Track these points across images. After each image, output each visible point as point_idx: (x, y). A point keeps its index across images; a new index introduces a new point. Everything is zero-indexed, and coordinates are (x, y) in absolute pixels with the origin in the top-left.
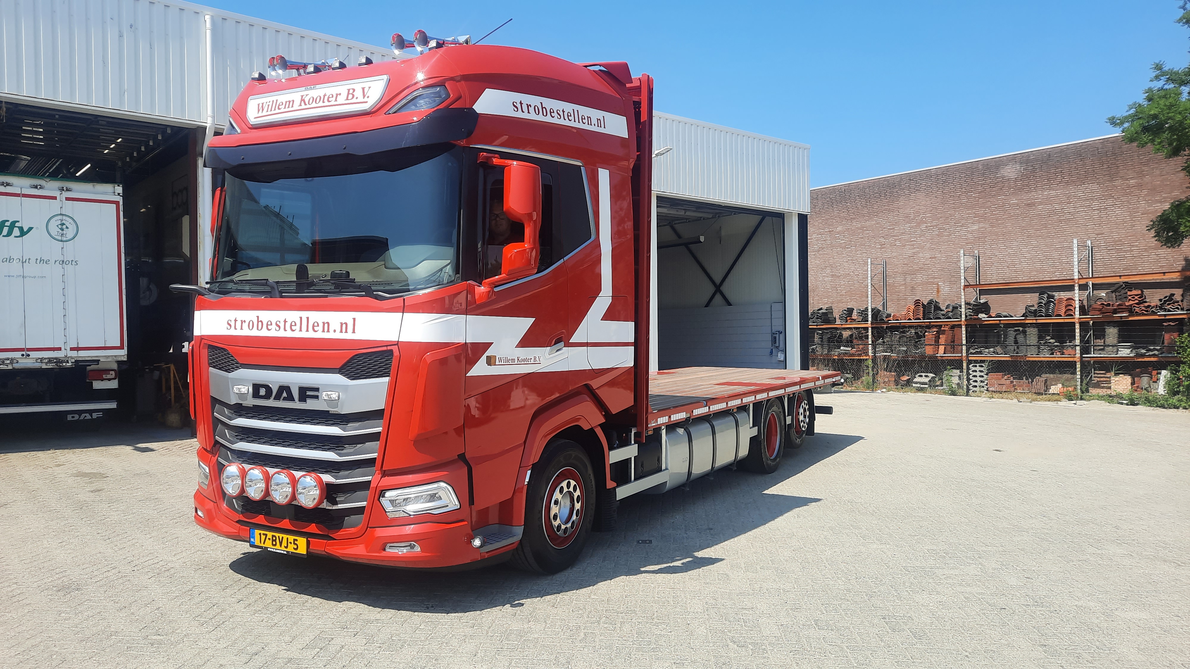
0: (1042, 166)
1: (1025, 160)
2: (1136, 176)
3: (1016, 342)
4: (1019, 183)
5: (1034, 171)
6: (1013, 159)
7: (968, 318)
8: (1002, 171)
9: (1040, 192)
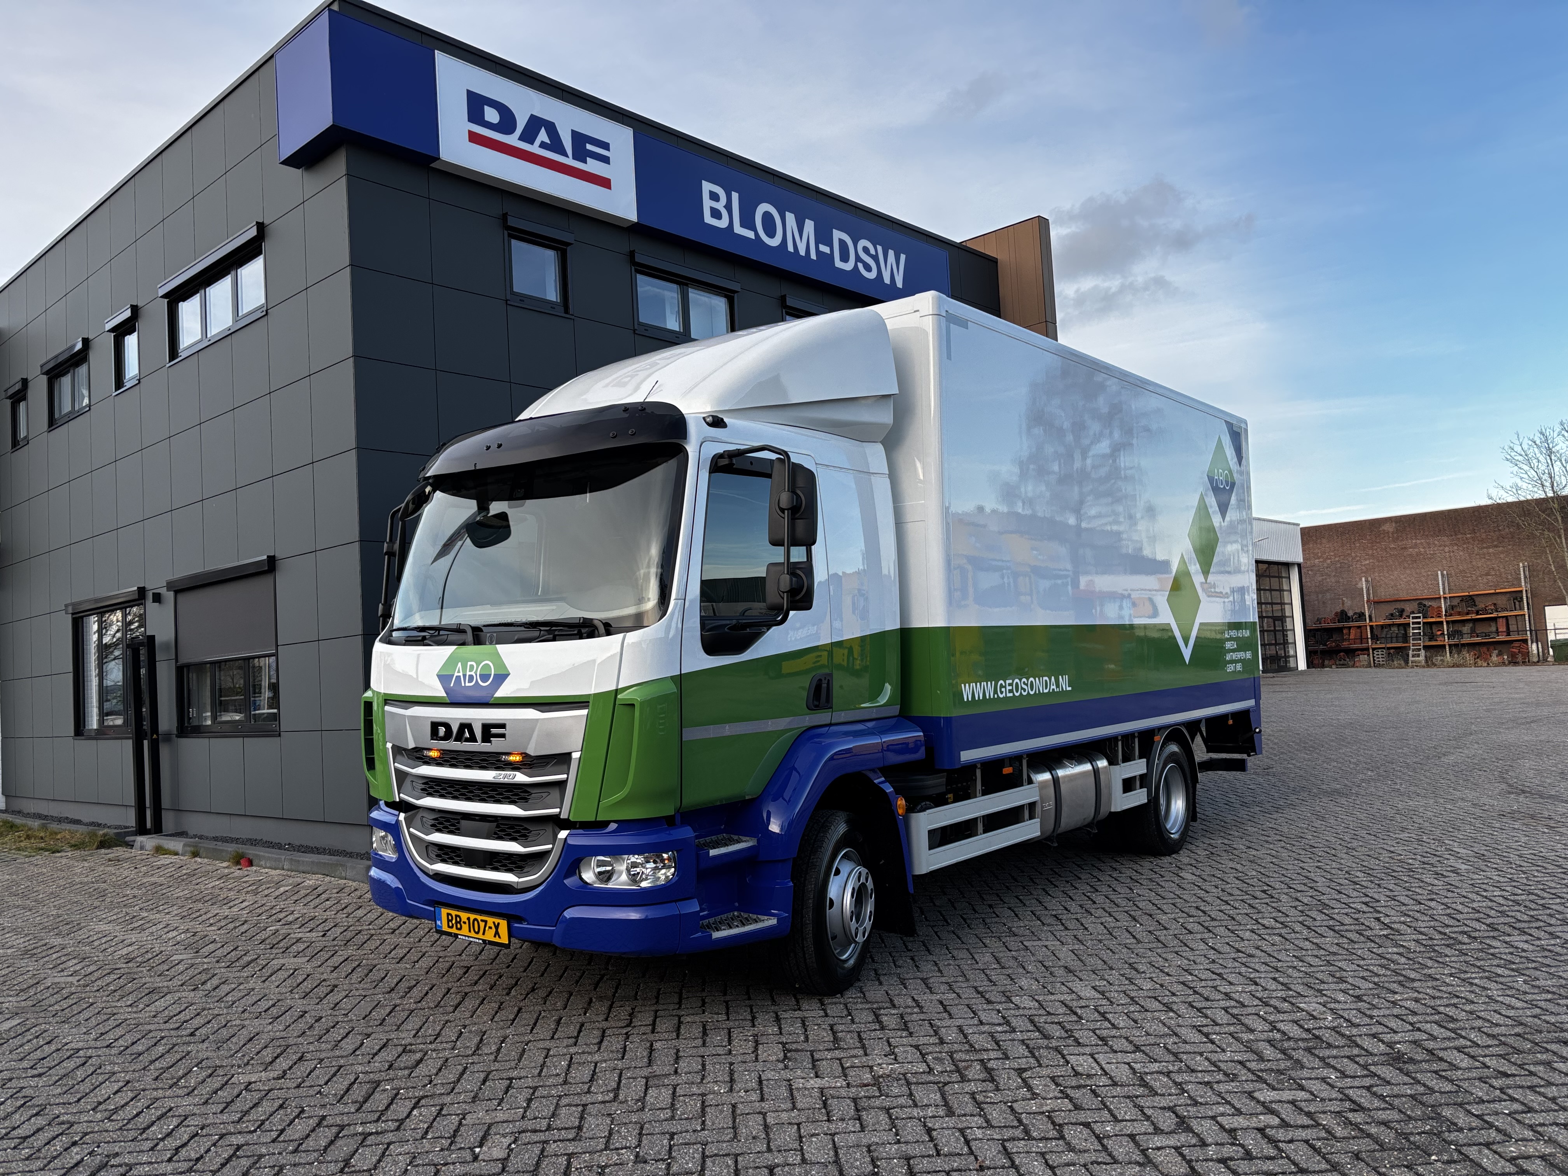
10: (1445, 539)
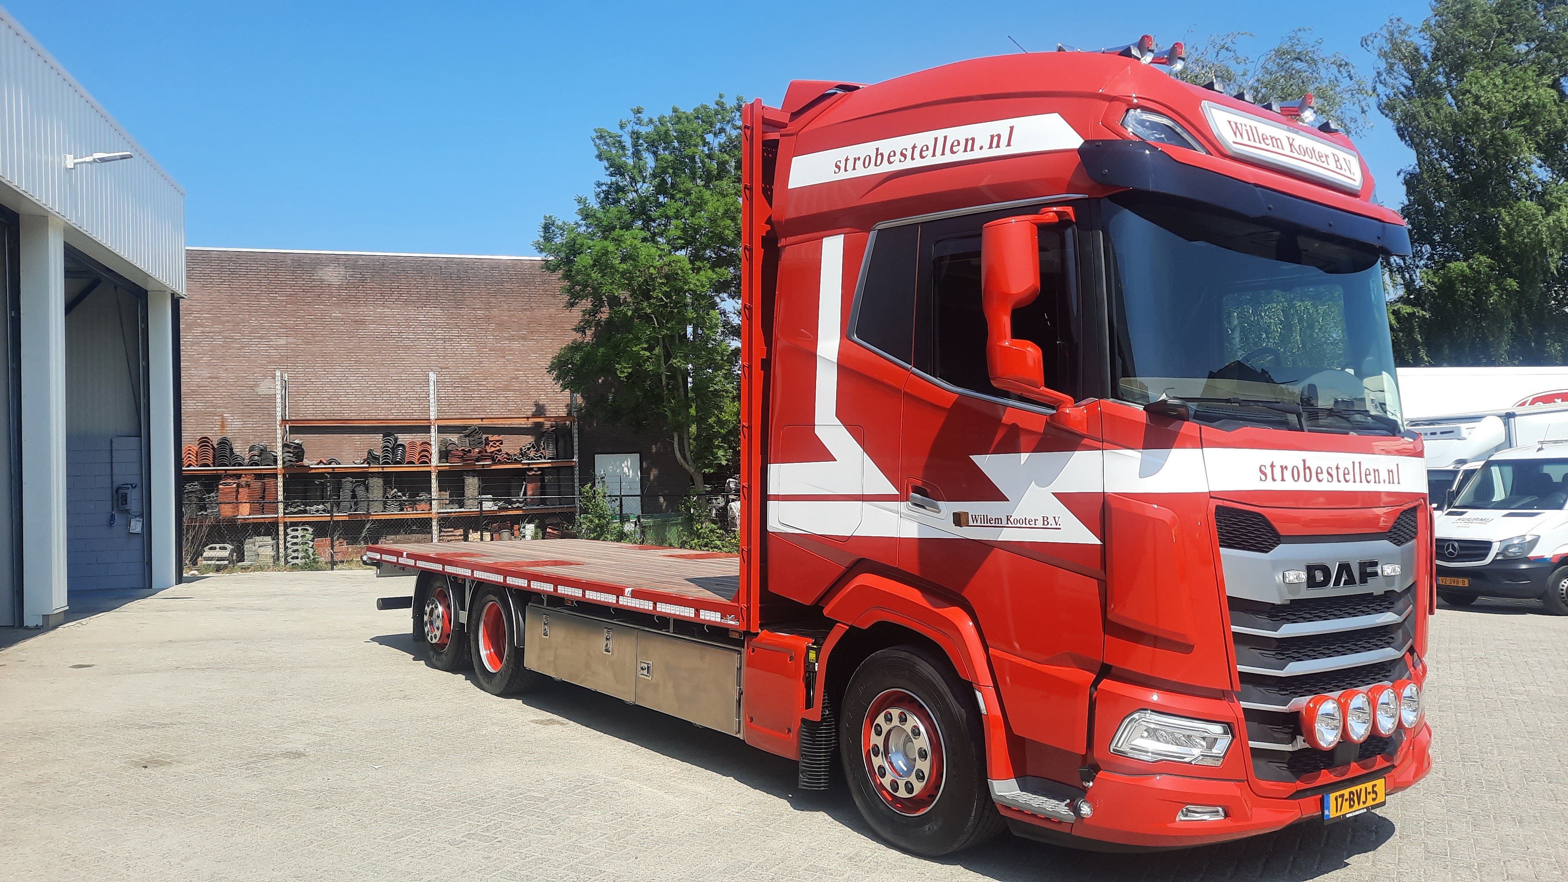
0: (373, 276)
1: (351, 263)
2: (483, 307)
3: (354, 496)
4: (344, 293)
5: (363, 280)
6: (336, 259)
7: (286, 465)
8: (320, 273)
9: (372, 308)
10: (438, 312)
